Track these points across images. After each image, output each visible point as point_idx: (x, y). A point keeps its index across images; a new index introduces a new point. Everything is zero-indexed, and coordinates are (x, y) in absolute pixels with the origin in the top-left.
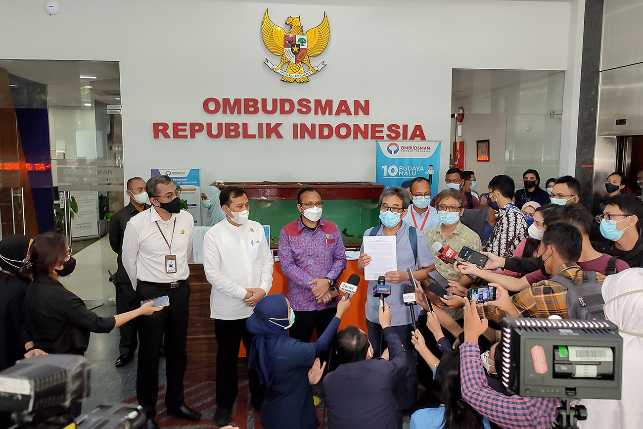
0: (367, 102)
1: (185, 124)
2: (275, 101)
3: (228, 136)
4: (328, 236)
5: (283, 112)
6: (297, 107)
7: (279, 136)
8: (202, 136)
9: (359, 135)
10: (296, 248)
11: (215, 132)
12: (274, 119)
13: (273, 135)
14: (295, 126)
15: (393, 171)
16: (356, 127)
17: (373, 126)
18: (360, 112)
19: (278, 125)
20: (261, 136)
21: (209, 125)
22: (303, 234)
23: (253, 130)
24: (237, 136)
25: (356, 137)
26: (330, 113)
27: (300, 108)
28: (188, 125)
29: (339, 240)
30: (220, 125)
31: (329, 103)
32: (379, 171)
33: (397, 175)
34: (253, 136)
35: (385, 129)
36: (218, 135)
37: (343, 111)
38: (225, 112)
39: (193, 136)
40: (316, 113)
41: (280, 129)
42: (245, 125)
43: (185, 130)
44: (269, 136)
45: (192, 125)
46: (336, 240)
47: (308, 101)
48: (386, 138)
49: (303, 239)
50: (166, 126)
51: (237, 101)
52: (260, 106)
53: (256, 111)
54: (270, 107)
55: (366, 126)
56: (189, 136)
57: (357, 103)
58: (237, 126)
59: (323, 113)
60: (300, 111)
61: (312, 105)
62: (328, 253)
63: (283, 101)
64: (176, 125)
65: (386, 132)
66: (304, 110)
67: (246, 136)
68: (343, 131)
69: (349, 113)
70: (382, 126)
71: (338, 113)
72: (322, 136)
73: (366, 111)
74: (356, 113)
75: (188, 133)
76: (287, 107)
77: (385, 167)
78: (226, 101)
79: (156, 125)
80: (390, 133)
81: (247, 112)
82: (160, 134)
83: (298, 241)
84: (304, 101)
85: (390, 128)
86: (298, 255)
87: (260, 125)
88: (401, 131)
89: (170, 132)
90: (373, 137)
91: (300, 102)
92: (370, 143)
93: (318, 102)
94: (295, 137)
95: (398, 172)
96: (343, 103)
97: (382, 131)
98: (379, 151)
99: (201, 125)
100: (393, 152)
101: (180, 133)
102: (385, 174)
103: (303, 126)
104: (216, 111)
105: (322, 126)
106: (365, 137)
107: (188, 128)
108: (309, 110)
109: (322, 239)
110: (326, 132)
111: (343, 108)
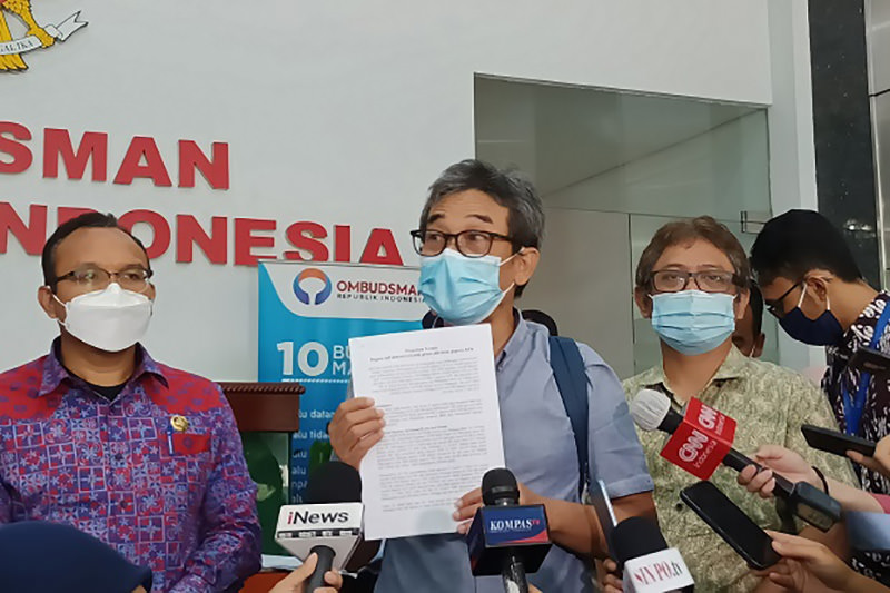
0: (221, 149)
4: (178, 422)
9: (197, 251)
10: (25, 469)
15: (313, 359)
16: (186, 222)
17: (244, 225)
18: (199, 178)
22: (62, 412)
25: (184, 257)
26: (100, 175)
29: (231, 444)
31: (96, 143)
32: (267, 357)
33: (328, 373)
35: (279, 235)
37: (143, 173)
40: (50, 171)
46: (214, 444)
47: (22, 133)
49: (57, 432)
55: (219, 223)
57: (188, 150)
59: (75, 173)
61: (36, 146)
62: (175, 495)
65: (282, 245)
66: (7, 160)
68: (144, 235)
69: (162, 179)
70: (271, 225)
71: (124, 178)
73: (218, 174)
74: (187, 181)
77: (286, 347)
80: (295, 250)
83: (36, 439)
85: (295, 232)
86: (30, 500)
88: (329, 242)
90: (244, 259)
92: (234, 281)
93: (56, 139)
95: (330, 364)
96: (143, 146)
97: (270, 242)
98: (265, 291)
100: (312, 299)
102: (288, 370)
103: (4, 210)
106: (216, 255)
108: (24, 160)
109: (150, 432)
111: (143, 162)
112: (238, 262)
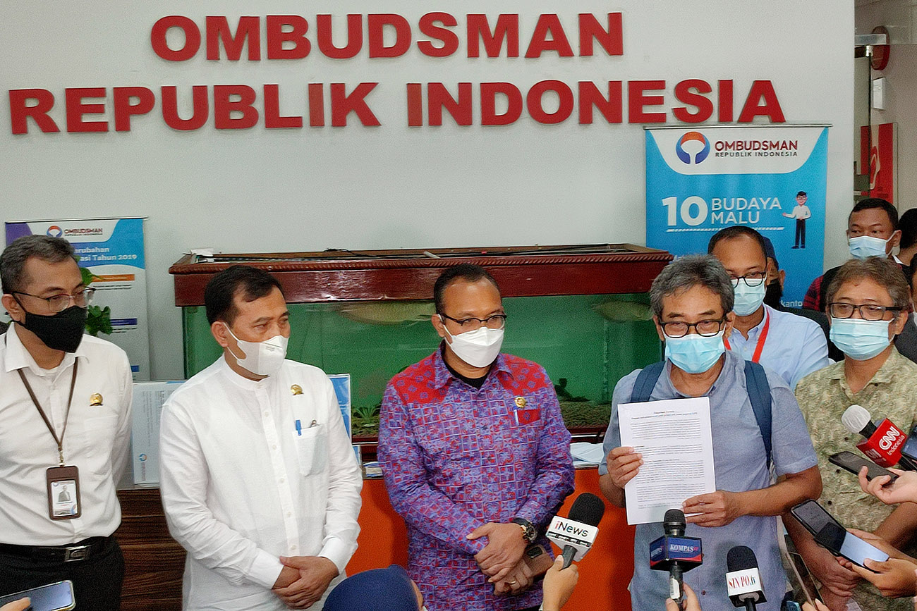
0: (615, 19)
1: (100, 92)
2: (354, 21)
3: (224, 123)
4: (519, 401)
5: (378, 51)
6: (417, 36)
7: (370, 120)
8: (149, 126)
9: (596, 113)
10: (429, 438)
11: (185, 111)
12: (353, 73)
13: (353, 119)
14: (413, 90)
15: (694, 211)
16: (588, 88)
17: (636, 87)
18: (597, 47)
19: (366, 88)
20: (317, 121)
21: (169, 94)
22: (449, 398)
23: (293, 104)
24: (249, 121)
25: (586, 119)
26: (513, 52)
27: (425, 38)
28: (110, 94)
29: (553, 411)
30: (199, 92)
31: (509, 23)
32: (654, 214)
33: (707, 223)
34: (295, 123)
35: (669, 95)
36: (195, 124)
37: (549, 46)
38: (212, 55)
39: (123, 126)
40: (473, 52)
41: (371, 101)
42: (271, 92)
43: (99, 109)
44: (339, 122)
45: (122, 94)
46: (543, 413)
47: (450, 20)
48: (671, 119)
49: (447, 412)
50: (45, 98)
51: (249, 24)
52: (312, 35)
53: (302, 51)
54: (340, 39)
55: (615, 86)
56: (112, 126)
57: (587, 22)
58: (246, 93)
59: (493, 52)
60: (425, 48)
61: (461, 31)
62: (521, 450)
63: (378, 21)
64: (74, 96)
65: (671, 102)
66: (438, 44)
67: (275, 121)
68: (550, 103)
69: (565, 52)
70: (660, 85)
71: (534, 52)
72: (490, 119)
73: (614, 44)
74: (586, 51)
75: (108, 117)
76: (390, 37)
77: (670, 202)
78: (216, 24)
79: (17, 97)
80: (682, 105)
81: (276, 53)
82: (31, 124)
83: (436, 417)
84: (439, 19)
85: (682, 90)
86: (435, 457)
87: (315, 91)
88: (714, 97)
89: (58, 114)
90: (636, 117)
91: (427, 22)
92: (628, 134)
93: (477, 23)
94: (414, 121)
95: (709, 216)
96: (549, 23)
97: (659, 101)
98: (652, 155)
99: (145, 94)
100: (693, 159)
101: (87, 118)
102: (672, 221)
103: (437, 90)
104: (186, 54)
105: (489, 90)
106: (613, 116)
107: (108, 102)
108: (451, 45)
109: (502, 411)
110: (501, 105)
111: (549, 38)
112: (633, 120)
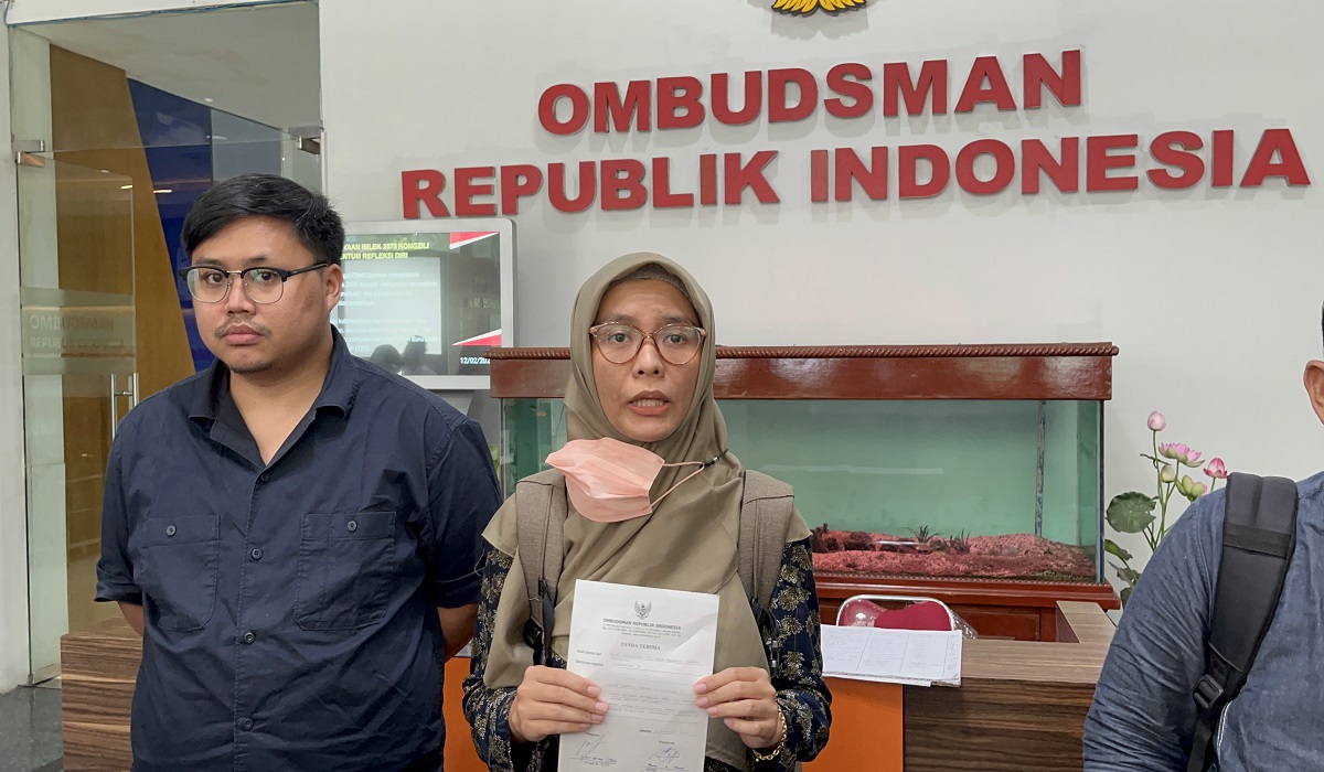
0: (1072, 59)
1: (488, 172)
2: (752, 79)
3: (611, 204)
5: (779, 114)
6: (825, 93)
7: (768, 196)
8: (536, 207)
9: (1044, 179)
11: (572, 191)
12: (749, 142)
13: (748, 194)
14: (818, 158)
16: (1033, 148)
17: (1097, 144)
18: (1047, 94)
19: (764, 158)
20: (709, 198)
21: (557, 171)
23: (684, 180)
24: (636, 202)
25: (1031, 188)
26: (940, 108)
27: (834, 96)
28: (498, 172)
30: (586, 169)
31: (936, 72)
34: (685, 201)
35: (1142, 152)
36: (582, 204)
37: (986, 97)
38: (601, 127)
39: (510, 209)
40: (891, 110)
41: (767, 172)
42: (661, 166)
43: (487, 190)
44: (733, 199)
45: (510, 173)
47: (863, 73)
48: (1145, 182)
50: (436, 178)
51: (639, 89)
52: (706, 100)
53: (695, 119)
54: (736, 103)
55: (1069, 145)
56: (499, 209)
57: (1034, 65)
58: (635, 168)
59: (915, 109)
60: (834, 108)
61: (877, 86)
63: (780, 78)
64: (463, 175)
65: (1145, 163)
66: (849, 102)
67: (665, 200)
68: (985, 169)
69: (1006, 103)
70: (1132, 141)
71: (965, 106)
72: (910, 190)
73: (1069, 92)
74: (1032, 102)
75: (496, 199)
76: (793, 100)
78: (606, 91)
79: (410, 179)
80: (1161, 166)
81: (667, 122)
82: (423, 207)
84: (850, 73)
85: (1161, 147)
87: (707, 162)
88: (1205, 155)
89: (448, 197)
90: (1097, 183)
91: (837, 76)
92: (1086, 205)
93: (895, 73)
94: (819, 196)
96: (986, 68)
97: (1129, 161)
99: (531, 172)
101: (475, 201)
103: (846, 157)
104: (573, 127)
105: (910, 155)
106: (1067, 184)
107: (496, 182)
108: (865, 102)
110: (924, 173)
111: (986, 86)
112: (1091, 188)
